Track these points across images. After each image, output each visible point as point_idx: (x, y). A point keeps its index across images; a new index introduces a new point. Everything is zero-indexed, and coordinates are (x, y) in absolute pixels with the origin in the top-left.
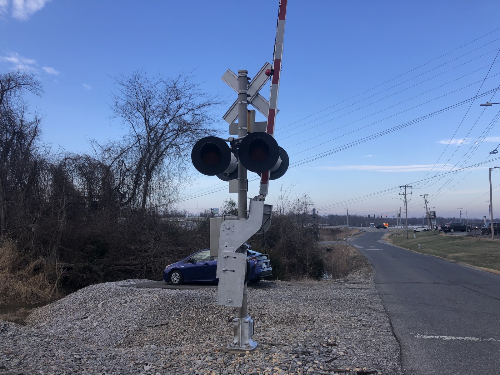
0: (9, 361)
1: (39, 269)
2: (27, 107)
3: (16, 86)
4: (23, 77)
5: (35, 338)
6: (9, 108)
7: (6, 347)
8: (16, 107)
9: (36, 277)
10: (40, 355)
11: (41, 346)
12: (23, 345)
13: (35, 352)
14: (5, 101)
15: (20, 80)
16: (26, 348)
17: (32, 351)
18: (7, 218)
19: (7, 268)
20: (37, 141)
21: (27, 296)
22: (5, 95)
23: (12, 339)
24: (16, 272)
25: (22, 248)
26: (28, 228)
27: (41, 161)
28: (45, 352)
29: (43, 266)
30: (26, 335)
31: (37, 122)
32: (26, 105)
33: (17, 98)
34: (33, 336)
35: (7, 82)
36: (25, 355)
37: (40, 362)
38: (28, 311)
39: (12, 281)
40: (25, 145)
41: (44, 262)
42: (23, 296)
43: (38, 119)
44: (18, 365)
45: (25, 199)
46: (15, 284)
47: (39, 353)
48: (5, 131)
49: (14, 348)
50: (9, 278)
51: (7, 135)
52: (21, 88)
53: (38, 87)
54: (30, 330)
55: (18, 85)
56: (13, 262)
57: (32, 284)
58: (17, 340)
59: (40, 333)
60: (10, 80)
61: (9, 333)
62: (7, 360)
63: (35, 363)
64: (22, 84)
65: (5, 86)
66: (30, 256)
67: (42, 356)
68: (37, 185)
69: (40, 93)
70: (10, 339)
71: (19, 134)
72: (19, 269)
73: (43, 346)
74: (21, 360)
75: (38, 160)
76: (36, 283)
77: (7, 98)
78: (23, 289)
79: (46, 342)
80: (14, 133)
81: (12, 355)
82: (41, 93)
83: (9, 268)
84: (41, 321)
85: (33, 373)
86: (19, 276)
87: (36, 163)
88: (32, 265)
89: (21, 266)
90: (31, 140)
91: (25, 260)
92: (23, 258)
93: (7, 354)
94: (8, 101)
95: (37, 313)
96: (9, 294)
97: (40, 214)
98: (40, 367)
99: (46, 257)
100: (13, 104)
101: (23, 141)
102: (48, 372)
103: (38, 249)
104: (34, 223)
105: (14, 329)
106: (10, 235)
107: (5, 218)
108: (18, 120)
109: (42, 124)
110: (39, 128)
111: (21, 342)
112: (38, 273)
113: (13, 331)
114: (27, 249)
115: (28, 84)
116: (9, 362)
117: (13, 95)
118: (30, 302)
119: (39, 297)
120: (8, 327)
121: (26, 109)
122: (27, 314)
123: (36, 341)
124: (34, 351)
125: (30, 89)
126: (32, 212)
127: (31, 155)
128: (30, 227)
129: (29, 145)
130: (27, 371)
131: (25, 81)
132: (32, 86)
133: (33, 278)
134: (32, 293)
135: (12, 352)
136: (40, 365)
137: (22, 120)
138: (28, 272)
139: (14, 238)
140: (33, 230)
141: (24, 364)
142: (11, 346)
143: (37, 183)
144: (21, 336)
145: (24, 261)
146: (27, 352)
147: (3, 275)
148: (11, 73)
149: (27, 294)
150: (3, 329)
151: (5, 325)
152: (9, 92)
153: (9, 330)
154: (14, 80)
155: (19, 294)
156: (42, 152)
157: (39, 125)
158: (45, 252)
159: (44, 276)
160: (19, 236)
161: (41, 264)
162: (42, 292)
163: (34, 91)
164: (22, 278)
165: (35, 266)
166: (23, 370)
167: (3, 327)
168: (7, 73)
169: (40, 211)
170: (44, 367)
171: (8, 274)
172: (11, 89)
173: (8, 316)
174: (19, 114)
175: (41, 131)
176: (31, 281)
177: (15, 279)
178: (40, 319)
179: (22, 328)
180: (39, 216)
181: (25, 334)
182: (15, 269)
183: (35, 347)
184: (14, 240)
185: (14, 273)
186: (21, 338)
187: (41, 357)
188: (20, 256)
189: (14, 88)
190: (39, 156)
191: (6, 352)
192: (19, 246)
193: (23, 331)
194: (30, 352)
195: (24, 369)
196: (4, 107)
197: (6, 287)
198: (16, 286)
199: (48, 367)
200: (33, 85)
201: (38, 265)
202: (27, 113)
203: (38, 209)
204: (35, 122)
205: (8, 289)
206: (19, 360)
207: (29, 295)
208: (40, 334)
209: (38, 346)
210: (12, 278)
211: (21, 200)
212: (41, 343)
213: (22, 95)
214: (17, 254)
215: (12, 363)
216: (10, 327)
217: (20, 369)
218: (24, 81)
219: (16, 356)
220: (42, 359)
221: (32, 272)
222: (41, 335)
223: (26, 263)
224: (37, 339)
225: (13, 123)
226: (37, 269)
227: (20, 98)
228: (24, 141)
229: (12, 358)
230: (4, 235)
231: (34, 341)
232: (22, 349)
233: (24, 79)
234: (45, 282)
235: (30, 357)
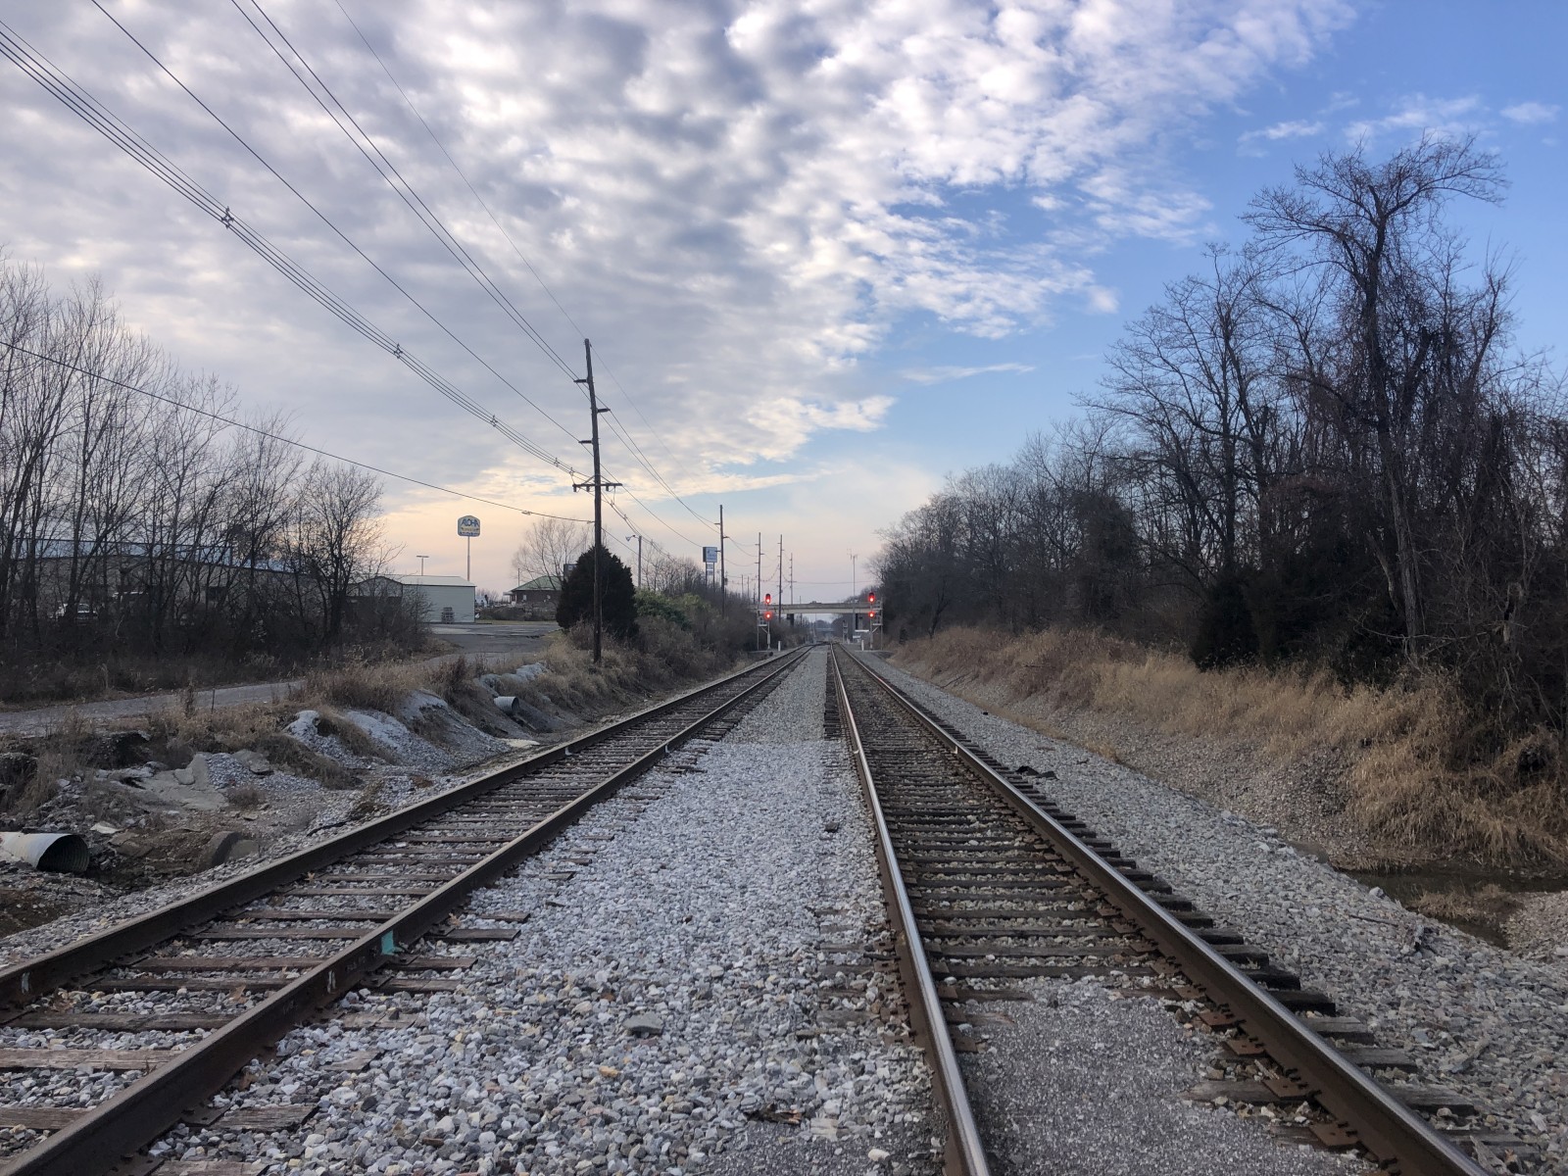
0: (1434, 1050)
1: (1538, 765)
2: (1461, 247)
3: (1419, 191)
4: (1438, 157)
5: (1524, 993)
6: (1403, 265)
7: (1428, 1002)
8: (1424, 256)
9: (1530, 790)
10: (1538, 1059)
11: (1543, 1028)
12: (1481, 1007)
13: (1520, 1043)
14: (1392, 245)
15: (1429, 169)
16: (1491, 1021)
17: (1511, 1035)
18: (1423, 602)
19: (1438, 754)
20: (1500, 349)
21: (1506, 849)
22: (1388, 230)
23: (1448, 980)
24: (1466, 770)
25: (1476, 691)
26: (1490, 632)
27: (1512, 412)
28: (1556, 1049)
29: (1551, 757)
30: (1493, 977)
31: (1495, 287)
32: (1454, 244)
33: (1424, 227)
34: (1518, 986)
35: (1392, 187)
36: (1486, 1043)
37: (1537, 1083)
38: (1511, 898)
39: (1454, 793)
40: (1461, 371)
41: (1554, 745)
42: (1495, 848)
43: (1496, 279)
44: (1460, 1072)
45: (1473, 542)
46: (1466, 805)
47: (1534, 1049)
48: (1400, 339)
49: (1451, 1010)
50: (1444, 786)
51: (1406, 349)
52: (1434, 194)
53: (1487, 173)
54: (1507, 965)
55: (1425, 187)
56: (1453, 738)
57: (1518, 810)
58: (1463, 987)
59: (1542, 980)
60: (1401, 176)
61: (1438, 959)
62: (1427, 1045)
63: (1519, 1081)
64: (1437, 177)
65: (1388, 201)
66: (1504, 722)
67: (1545, 1063)
68: (1507, 492)
69: (1496, 193)
70: (1441, 979)
71: (1441, 341)
72: (1474, 761)
73: (1550, 1028)
74: (1473, 1059)
75: (1504, 411)
76: (1533, 810)
77: (1395, 235)
78: (1491, 823)
79: (1561, 1016)
80: (1427, 338)
81: (1444, 1035)
82: (1501, 191)
83: (1442, 755)
84: (1555, 937)
85: (1509, 1113)
86: (1475, 781)
87: (1496, 422)
88: (1513, 753)
89: (1479, 750)
90: (1479, 349)
91: (1490, 733)
92: (1481, 727)
93: (1430, 1025)
94: (1398, 244)
95: (1542, 910)
96: (1450, 836)
97: (1523, 586)
98: (1535, 1101)
99: (1560, 729)
100: (1415, 249)
101: (1454, 360)
102: (1562, 1125)
103: (1528, 699)
104: (1507, 617)
105: (1455, 948)
106: (1435, 653)
107: (1417, 603)
108: (1433, 299)
109: (1510, 294)
110: (1501, 307)
111: (1477, 997)
112: (1536, 782)
113: (1452, 957)
114: (1491, 700)
115: (1456, 172)
116: (1433, 1055)
117: (1412, 221)
118: (1516, 869)
119: (1545, 857)
120: (1436, 940)
121: (1456, 257)
122: (1510, 907)
123: (1527, 1004)
124: (1517, 1039)
125: (1462, 188)
126: (1498, 581)
127: (1483, 398)
128: (1496, 630)
129: (1475, 368)
130: (1489, 1101)
131: (1447, 163)
132: (1469, 176)
133: (1521, 793)
134: (1522, 841)
135: (1445, 1023)
136: (1534, 1094)
137: (1446, 294)
138: (1503, 773)
139: (1449, 662)
140: (1506, 638)
141: (1480, 1073)
142: (1444, 1002)
143: (1508, 485)
144: (1478, 975)
145: (1486, 736)
146: (1496, 1036)
147: (1427, 774)
148: (1401, 155)
149: (1505, 842)
150: (1420, 942)
151: (1428, 931)
152: (1400, 217)
153: (1438, 950)
154: (1414, 173)
155: (1479, 840)
156: (1516, 383)
157: (1501, 296)
158: (1551, 711)
159: (1559, 791)
160: (1464, 659)
161: (1542, 748)
162: (1553, 842)
163: (1477, 188)
164: (1484, 789)
165: (1524, 754)
166: (1476, 1092)
167: (1420, 938)
168: (1389, 159)
169: (1523, 576)
170: (1549, 1104)
171: (1441, 774)
172: (1405, 203)
173: (1449, 901)
174: (1437, 277)
175: (1509, 318)
176: (1516, 801)
177: (1462, 791)
178: (1552, 930)
179: (1482, 950)
180: (1521, 594)
181: (1493, 972)
182: (1459, 758)
183: (1520, 1025)
184: (1450, 669)
185: (1457, 771)
186: (1477, 983)
187: (1539, 1066)
188: (1473, 719)
189: (1413, 201)
190: (1504, 397)
191: (1428, 1019)
192: (1467, 689)
193: (1485, 963)
194: (1504, 1039)
195: (1481, 1092)
196: (1390, 266)
197: (1437, 811)
198: (1469, 811)
199: (1561, 1107)
200: (1471, 172)
201: (1535, 755)
202: (1457, 268)
203: (1518, 570)
204: (1488, 291)
205: (1445, 818)
206: (1464, 1057)
207: (1513, 848)
208: (1543, 986)
209: (1534, 1023)
210: (1455, 787)
211: (1460, 543)
212: (1545, 1017)
213: (1441, 214)
214: (1461, 713)
215: (1442, 1060)
216: (1442, 940)
217: (1468, 1087)
218: (1442, 168)
219: (1457, 1039)
220: (1543, 1074)
221: (1516, 775)
222: (1544, 990)
223: (1493, 743)
224: (1531, 1001)
225: (1419, 310)
226: (1531, 768)
227: (1435, 224)
228: (1458, 358)
229: (1446, 1044)
230: (1419, 651)
231: (1519, 1004)
232: (1478, 1020)
233: (1441, 161)
234: (1561, 811)
235: (1503, 1056)
